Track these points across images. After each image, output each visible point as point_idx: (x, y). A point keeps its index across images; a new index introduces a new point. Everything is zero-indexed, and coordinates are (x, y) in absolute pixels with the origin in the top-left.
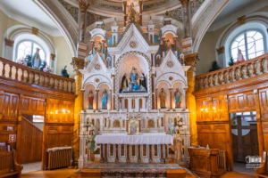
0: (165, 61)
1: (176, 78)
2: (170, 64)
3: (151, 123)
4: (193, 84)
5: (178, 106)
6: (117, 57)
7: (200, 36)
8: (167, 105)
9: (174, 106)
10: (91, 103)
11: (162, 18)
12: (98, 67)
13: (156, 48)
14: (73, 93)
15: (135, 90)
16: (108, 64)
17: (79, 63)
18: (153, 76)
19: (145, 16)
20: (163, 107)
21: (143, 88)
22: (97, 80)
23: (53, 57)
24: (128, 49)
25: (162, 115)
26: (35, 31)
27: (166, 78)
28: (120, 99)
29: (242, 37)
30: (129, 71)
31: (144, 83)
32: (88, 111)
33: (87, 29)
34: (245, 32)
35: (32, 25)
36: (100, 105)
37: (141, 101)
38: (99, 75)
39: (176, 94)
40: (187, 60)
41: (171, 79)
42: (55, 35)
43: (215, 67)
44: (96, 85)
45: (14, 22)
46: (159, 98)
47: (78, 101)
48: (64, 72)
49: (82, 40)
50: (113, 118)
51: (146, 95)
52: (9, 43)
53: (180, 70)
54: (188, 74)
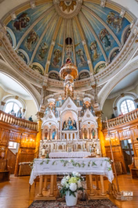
0: (85, 114)
1: (91, 122)
2: (88, 116)
3: (79, 147)
4: (101, 126)
5: (94, 138)
6: (61, 112)
7: (102, 102)
8: (88, 137)
9: (92, 137)
10: (46, 136)
11: (84, 93)
12: (51, 117)
13: (81, 108)
14: (36, 130)
15: (71, 129)
16: (56, 116)
17: (41, 115)
18: (80, 122)
19: (75, 92)
20: (86, 138)
21: (74, 128)
22: (50, 124)
23: (24, 110)
24: (67, 108)
25: (85, 142)
26: (17, 98)
27: (87, 123)
28: (63, 134)
29: (125, 102)
30: (67, 119)
31: (75, 125)
32: (44, 140)
33: (46, 98)
34: (126, 100)
35: (16, 94)
36: (51, 137)
37: (73, 135)
38: (51, 121)
39: (92, 131)
40: (97, 114)
41: (89, 123)
42: (26, 99)
43: (113, 116)
44: (49, 126)
45: (7, 94)
46: (83, 133)
47: (38, 135)
48: (31, 119)
49: (43, 103)
50: (59, 144)
51: (76, 131)
52: (3, 104)
53: (94, 119)
54: (98, 121)
